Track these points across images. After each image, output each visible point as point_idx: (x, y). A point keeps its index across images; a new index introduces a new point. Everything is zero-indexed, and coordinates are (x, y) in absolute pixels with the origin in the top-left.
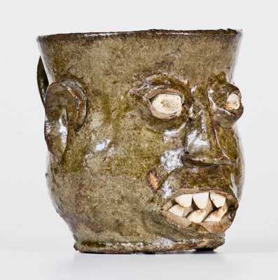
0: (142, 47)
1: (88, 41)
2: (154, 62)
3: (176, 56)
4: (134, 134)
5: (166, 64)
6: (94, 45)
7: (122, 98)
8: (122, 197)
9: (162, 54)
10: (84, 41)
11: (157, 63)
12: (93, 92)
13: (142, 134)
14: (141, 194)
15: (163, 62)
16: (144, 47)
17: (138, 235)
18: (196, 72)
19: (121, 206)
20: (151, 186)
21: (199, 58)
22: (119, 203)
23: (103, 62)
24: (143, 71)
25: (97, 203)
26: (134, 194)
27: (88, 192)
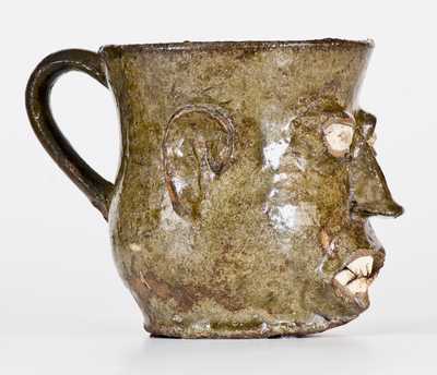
0: (316, 61)
1: (246, 52)
2: (324, 82)
6: (255, 58)
8: (287, 262)
10: (240, 52)
12: (244, 121)
14: (310, 258)
16: (318, 62)
19: (282, 274)
20: (322, 247)
22: (282, 270)
23: (264, 81)
24: (311, 94)
25: (250, 271)
26: (302, 257)
27: (239, 256)
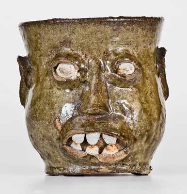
0: (49, 31)
2: (59, 41)
3: (73, 37)
4: (50, 92)
5: (66, 42)
7: (45, 67)
8: (43, 136)
9: (63, 36)
11: (60, 42)
13: (54, 92)
15: (64, 41)
16: (51, 31)
17: (60, 162)
18: (91, 48)
20: (57, 128)
21: (91, 37)
22: (43, 140)
24: (54, 48)
26: (48, 134)
